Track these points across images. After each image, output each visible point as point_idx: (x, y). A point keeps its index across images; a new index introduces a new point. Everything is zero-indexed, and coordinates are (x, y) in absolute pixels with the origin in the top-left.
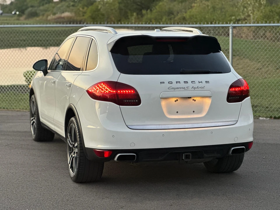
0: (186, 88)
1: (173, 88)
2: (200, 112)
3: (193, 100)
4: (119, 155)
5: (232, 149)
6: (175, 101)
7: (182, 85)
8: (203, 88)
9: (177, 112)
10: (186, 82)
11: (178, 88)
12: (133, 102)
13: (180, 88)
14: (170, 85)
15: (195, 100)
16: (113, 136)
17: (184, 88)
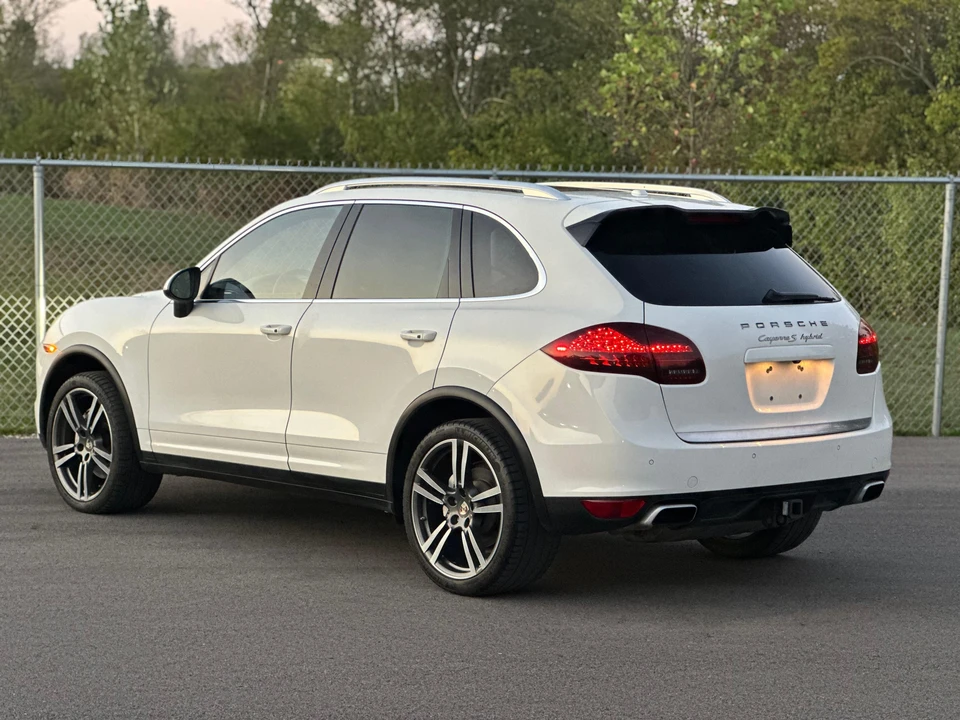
0: (792, 339)
1: (768, 339)
2: (811, 398)
3: (799, 367)
4: (659, 510)
5: (866, 488)
6: (768, 371)
7: (783, 331)
8: (820, 337)
9: (772, 398)
10: (788, 324)
11: (776, 339)
12: (687, 375)
13: (781, 338)
14: (762, 332)
15: (802, 369)
16: (651, 462)
17: (787, 338)
